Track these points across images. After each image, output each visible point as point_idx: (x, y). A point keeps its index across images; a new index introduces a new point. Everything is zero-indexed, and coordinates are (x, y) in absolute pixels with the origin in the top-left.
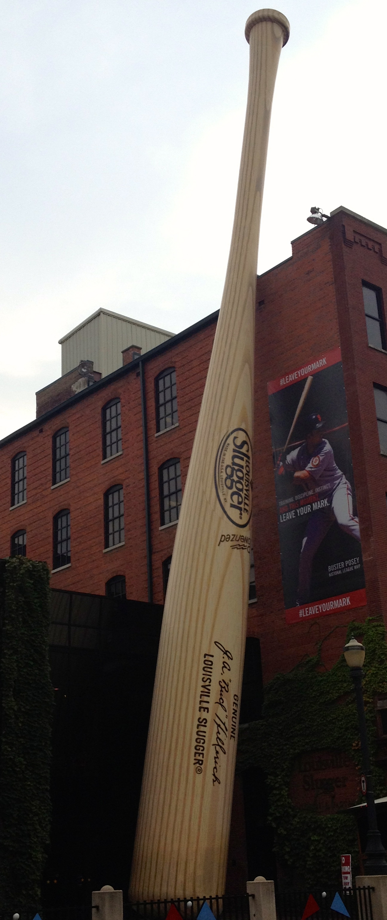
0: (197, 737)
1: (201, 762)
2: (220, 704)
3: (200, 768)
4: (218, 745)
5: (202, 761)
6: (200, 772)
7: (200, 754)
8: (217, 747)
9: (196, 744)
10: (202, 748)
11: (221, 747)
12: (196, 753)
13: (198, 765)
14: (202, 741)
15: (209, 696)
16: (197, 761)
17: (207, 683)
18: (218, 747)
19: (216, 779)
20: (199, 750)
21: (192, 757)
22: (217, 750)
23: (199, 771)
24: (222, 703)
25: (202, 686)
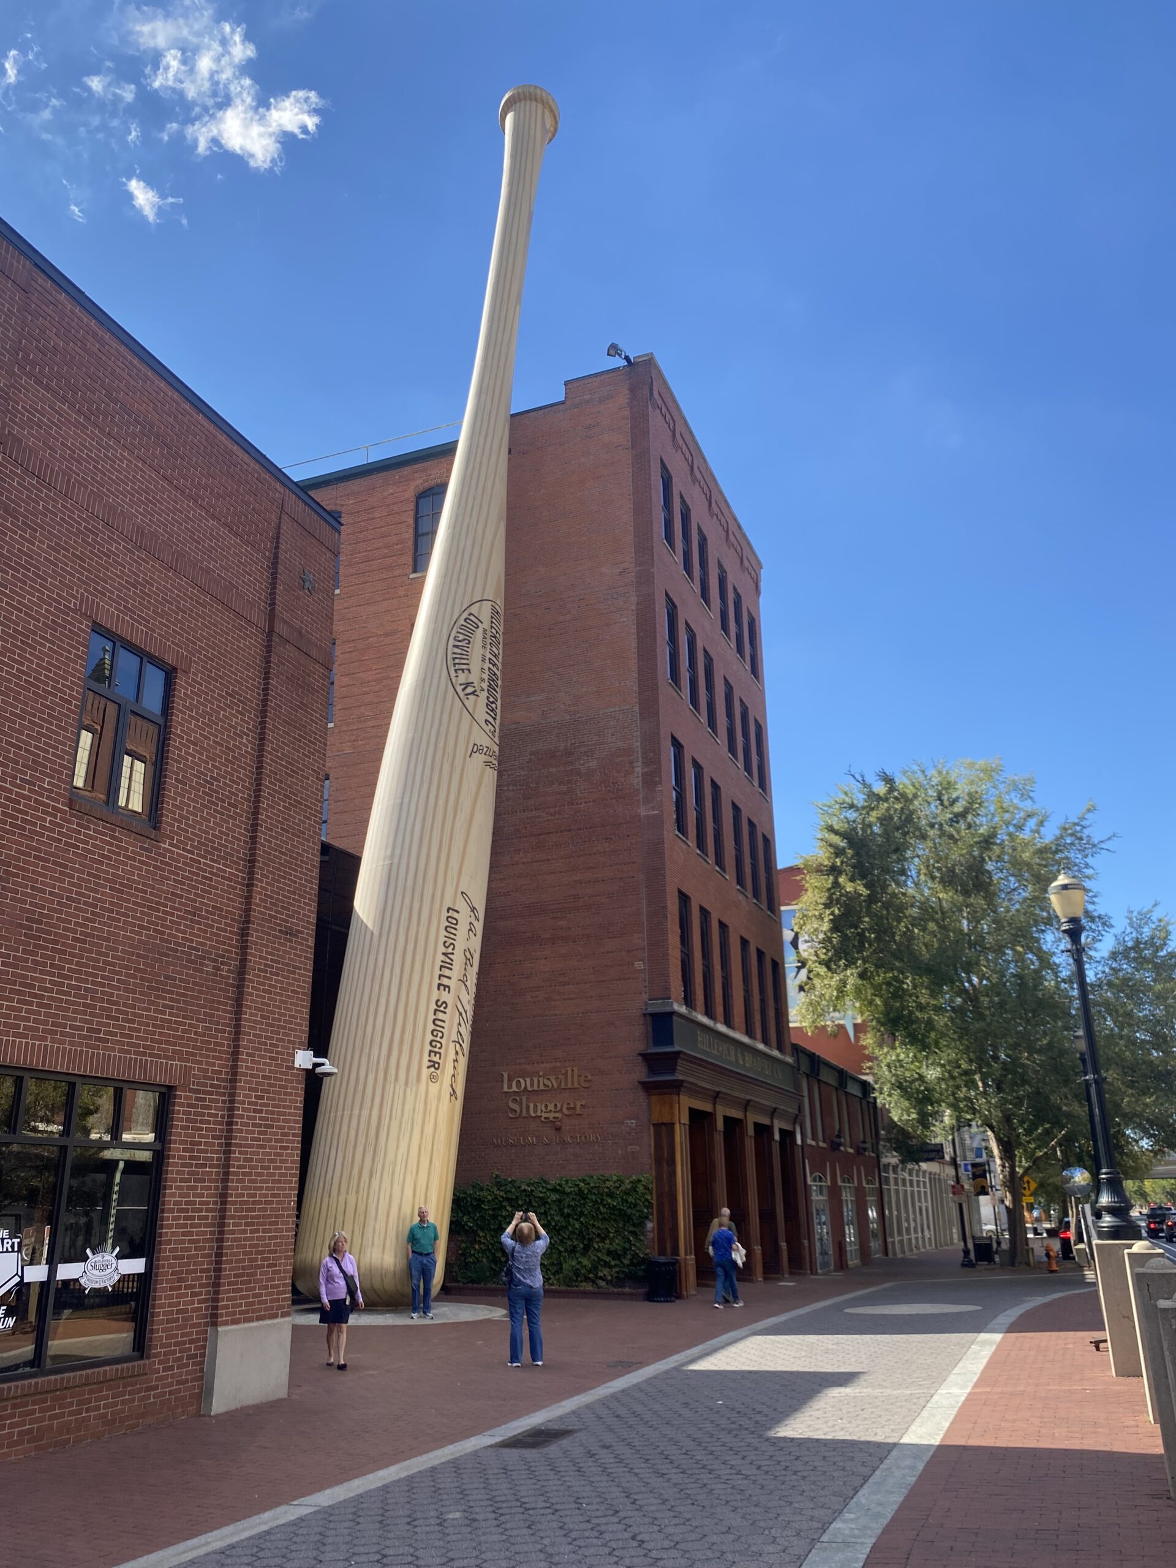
0: (433, 1027)
1: (437, 1066)
2: (463, 981)
3: (435, 1074)
4: (459, 1043)
6: (435, 1080)
7: (436, 1053)
8: (458, 1045)
9: (432, 1038)
10: (439, 1045)
11: (461, 1045)
12: (431, 1051)
13: (432, 1069)
14: (440, 1034)
15: (451, 969)
16: (433, 1064)
17: (450, 950)
19: (454, 1093)
20: (435, 1047)
21: (426, 1058)
22: (457, 1049)
23: (433, 1078)
25: (443, 954)
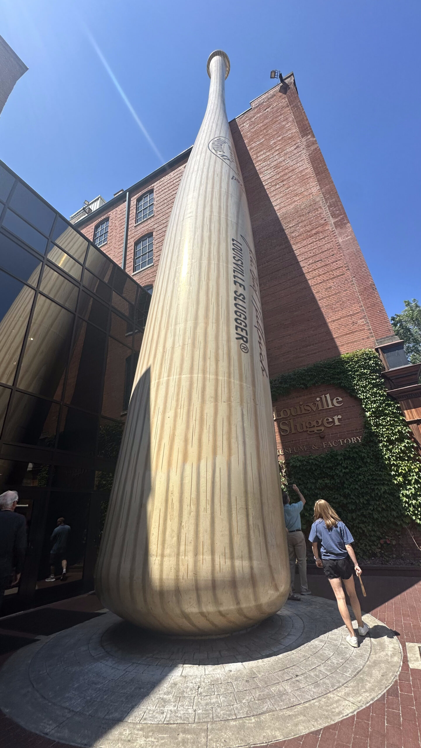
0: (236, 309)
1: (245, 339)
3: (245, 346)
5: (247, 338)
6: (245, 351)
7: (242, 329)
9: (236, 317)
10: (243, 324)
12: (237, 327)
13: (242, 341)
14: (243, 316)
15: (243, 275)
16: (241, 337)
17: (239, 263)
20: (241, 324)
21: (233, 331)
23: (244, 348)
24: (255, 290)
25: (234, 263)
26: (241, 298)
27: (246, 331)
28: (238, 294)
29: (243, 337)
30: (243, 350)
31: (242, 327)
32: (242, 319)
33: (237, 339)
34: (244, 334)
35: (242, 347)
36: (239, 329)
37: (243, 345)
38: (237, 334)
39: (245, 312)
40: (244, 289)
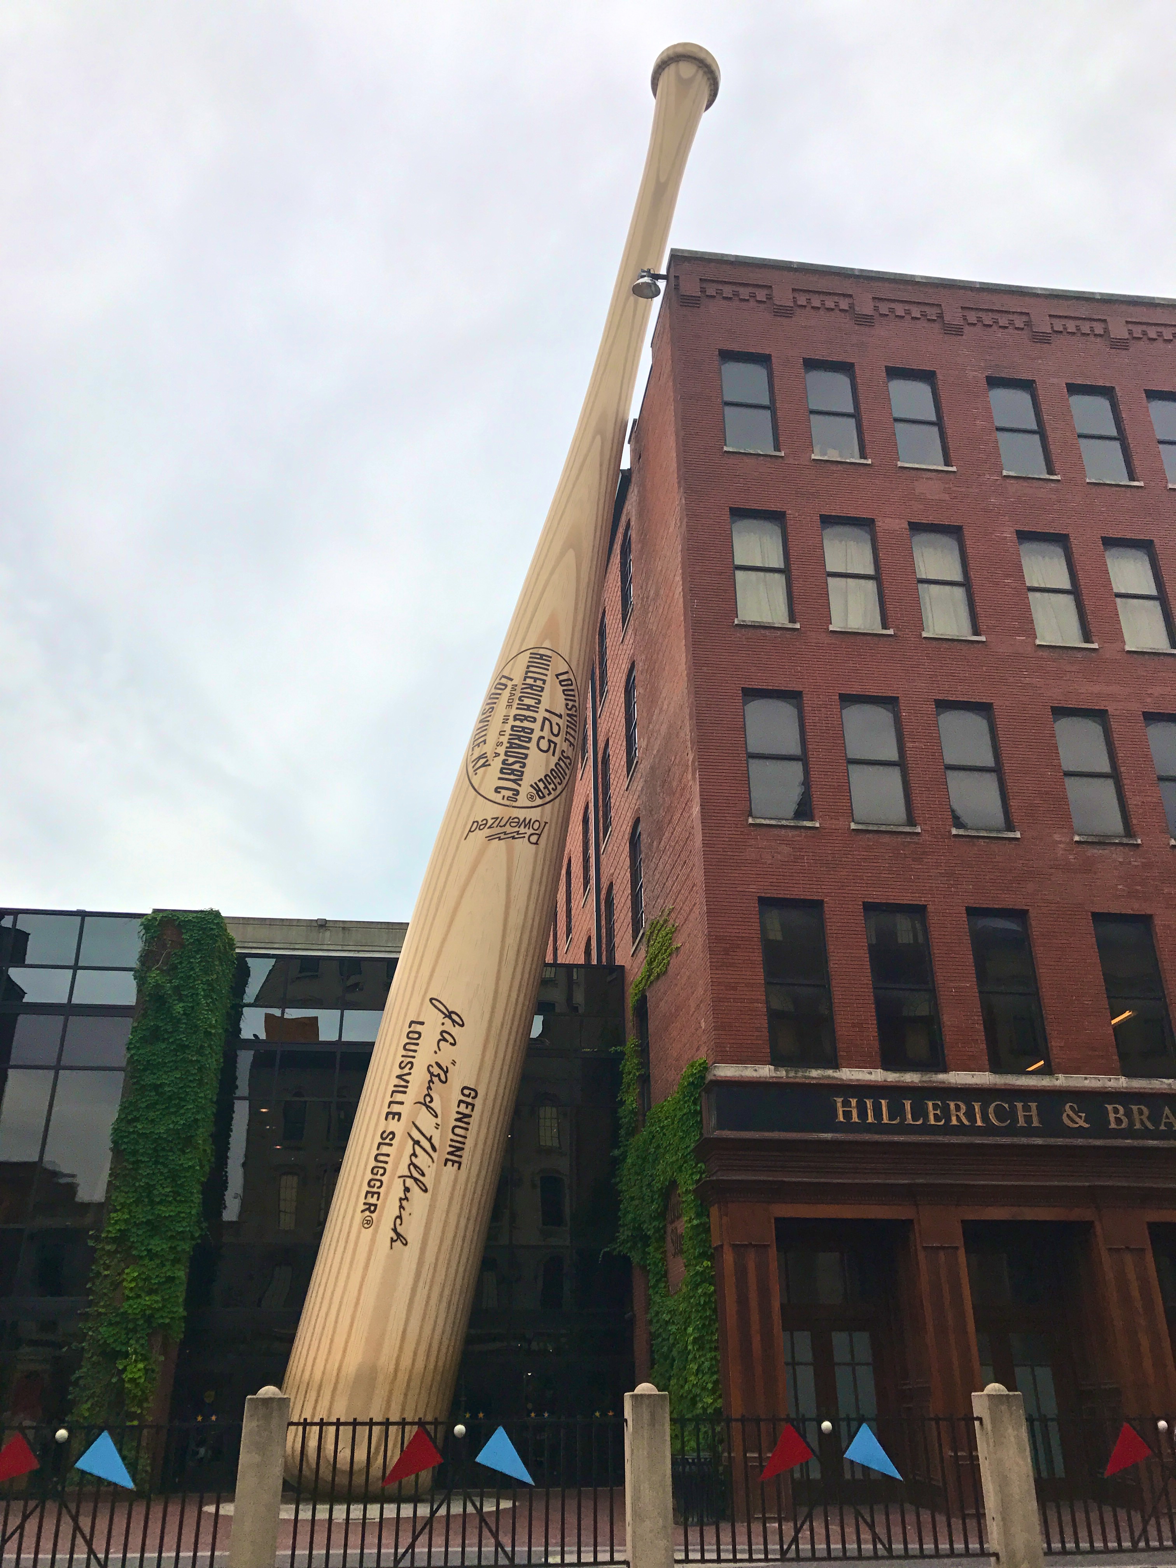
0: (374, 1164)
2: (425, 1104)
3: (371, 1218)
4: (411, 1177)
5: (376, 1205)
6: (369, 1226)
7: (373, 1193)
8: (405, 1180)
9: (372, 1177)
10: (378, 1184)
11: (416, 1180)
12: (368, 1192)
13: (367, 1213)
14: (381, 1171)
15: (405, 1092)
16: (368, 1206)
17: (406, 1070)
18: (410, 1182)
19: (398, 1237)
20: (373, 1187)
21: (362, 1200)
22: (407, 1185)
23: (368, 1223)
24: (427, 1103)
25: (398, 1077)
26: (387, 1141)
27: (379, 1193)
28: (385, 1135)
29: (371, 1205)
30: (366, 1226)
31: (375, 1190)
32: (378, 1177)
33: (362, 1211)
34: (373, 1201)
35: (365, 1222)
36: (370, 1195)
37: (367, 1218)
38: (365, 1204)
39: (386, 1163)
40: (399, 1120)
